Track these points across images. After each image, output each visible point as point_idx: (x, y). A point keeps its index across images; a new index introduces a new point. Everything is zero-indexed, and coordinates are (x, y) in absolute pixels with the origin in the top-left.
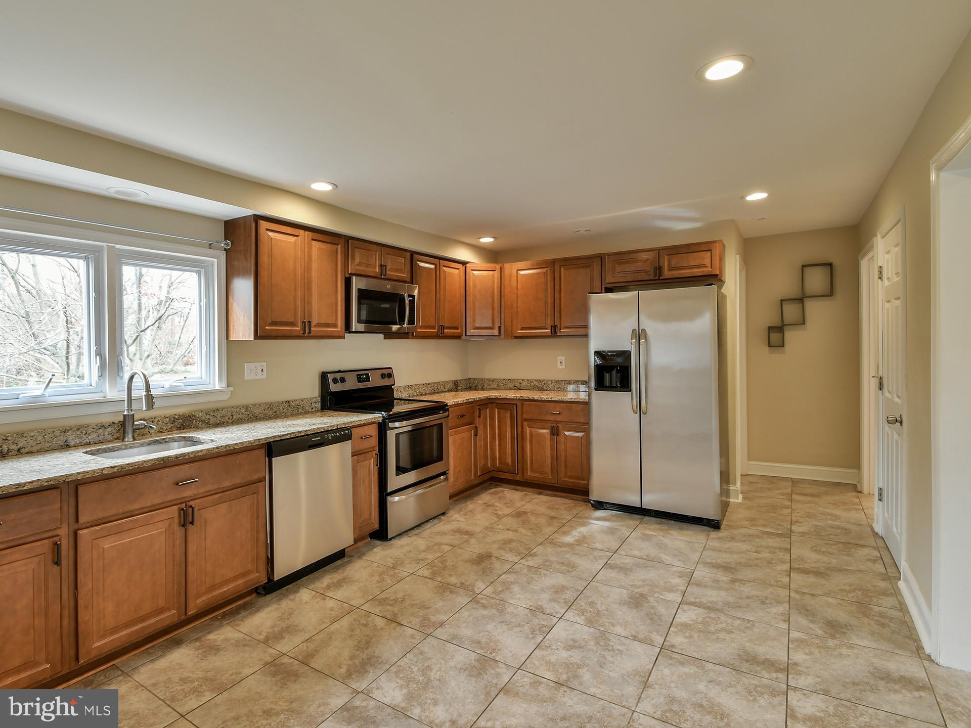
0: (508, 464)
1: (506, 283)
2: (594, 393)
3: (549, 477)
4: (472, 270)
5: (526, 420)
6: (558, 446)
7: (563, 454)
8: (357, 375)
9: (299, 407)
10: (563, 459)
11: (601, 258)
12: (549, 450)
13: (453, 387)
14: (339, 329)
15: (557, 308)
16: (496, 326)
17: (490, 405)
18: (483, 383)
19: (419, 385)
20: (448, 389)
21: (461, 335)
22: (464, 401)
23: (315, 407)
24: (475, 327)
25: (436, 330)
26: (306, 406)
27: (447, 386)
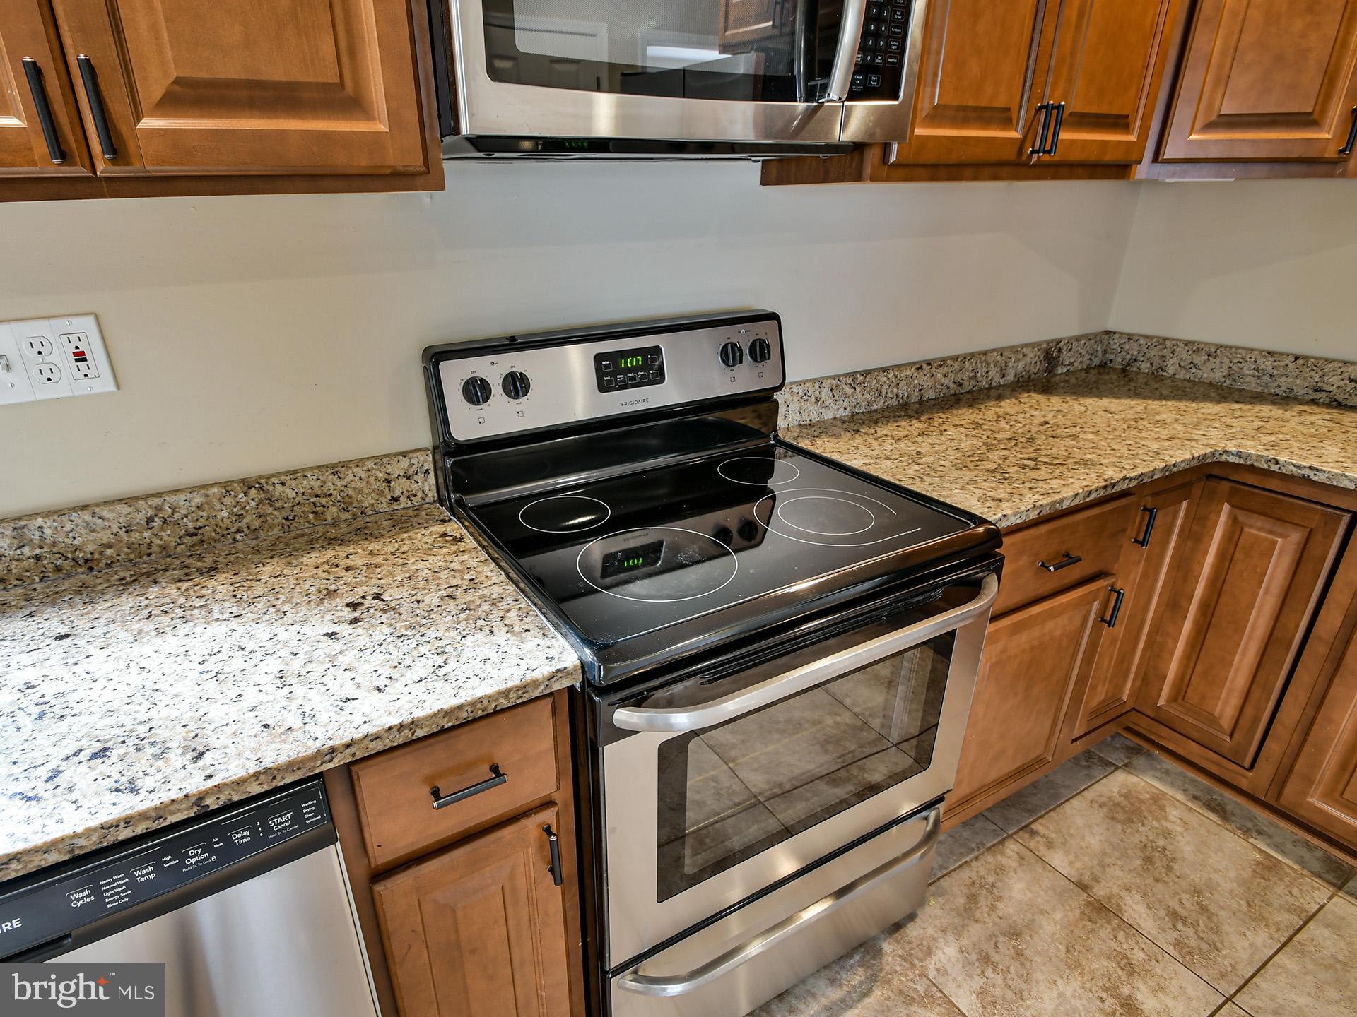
0: (1215, 719)
8: (598, 358)
9: (324, 501)
13: (1037, 370)
20: (1016, 376)
21: (1134, 158)
22: (1088, 496)
23: (408, 491)
24: (1220, 116)
25: (1016, 130)
26: (360, 492)
27: (1015, 365)
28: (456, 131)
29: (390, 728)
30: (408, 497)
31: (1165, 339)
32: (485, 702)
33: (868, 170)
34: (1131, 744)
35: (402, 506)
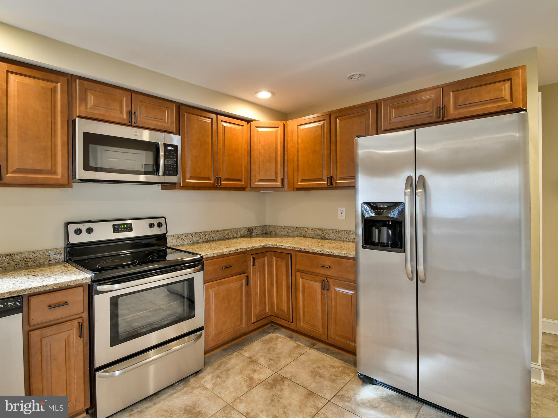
0: (284, 311)
1: (289, 139)
2: (361, 250)
3: (320, 331)
4: (256, 127)
5: (299, 271)
6: (329, 302)
7: (333, 310)
8: (114, 225)
9: (29, 260)
10: (333, 315)
11: (377, 105)
12: (320, 304)
13: (246, 233)
14: (59, 177)
15: (333, 159)
16: (279, 179)
17: (268, 254)
18: (276, 230)
19: (206, 232)
20: (241, 235)
21: (246, 187)
22: (231, 252)
23: (55, 258)
24: (260, 179)
25: (212, 181)
26: (40, 258)
27: (240, 232)
28: (76, 178)
29: (41, 286)
30: (55, 260)
31: (276, 226)
32: (65, 283)
33: (177, 187)
34: (276, 328)
35: (52, 262)
